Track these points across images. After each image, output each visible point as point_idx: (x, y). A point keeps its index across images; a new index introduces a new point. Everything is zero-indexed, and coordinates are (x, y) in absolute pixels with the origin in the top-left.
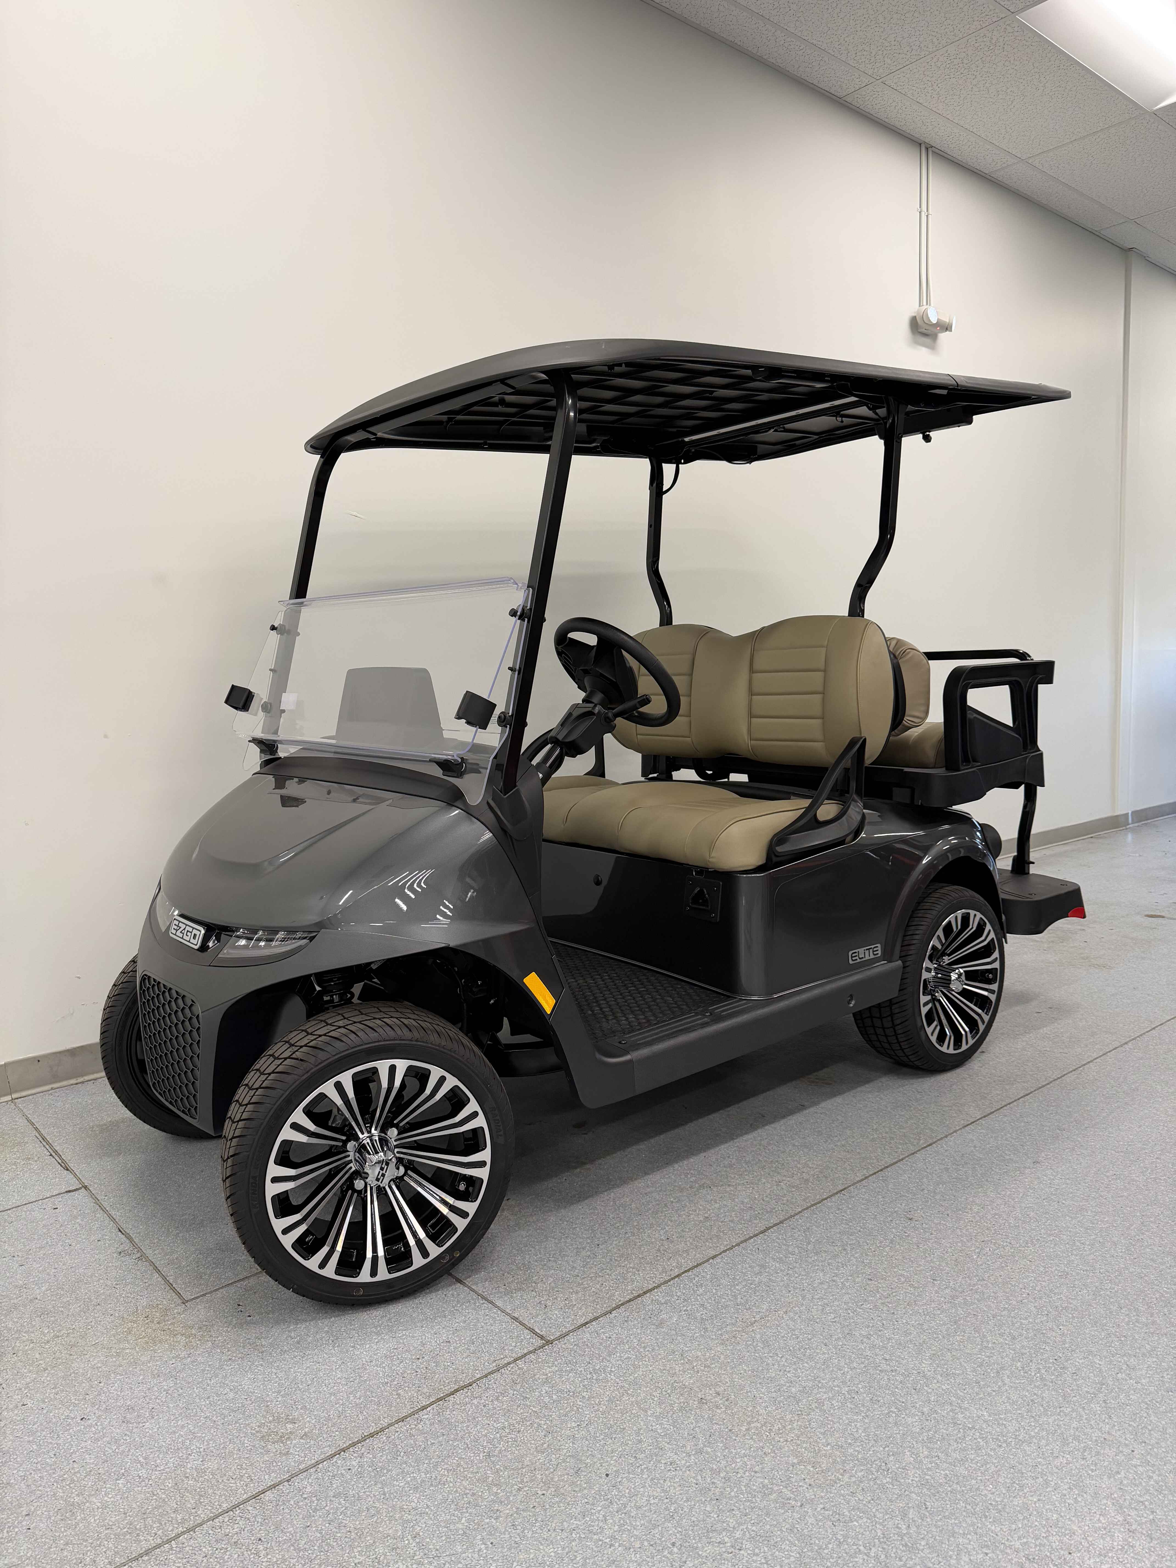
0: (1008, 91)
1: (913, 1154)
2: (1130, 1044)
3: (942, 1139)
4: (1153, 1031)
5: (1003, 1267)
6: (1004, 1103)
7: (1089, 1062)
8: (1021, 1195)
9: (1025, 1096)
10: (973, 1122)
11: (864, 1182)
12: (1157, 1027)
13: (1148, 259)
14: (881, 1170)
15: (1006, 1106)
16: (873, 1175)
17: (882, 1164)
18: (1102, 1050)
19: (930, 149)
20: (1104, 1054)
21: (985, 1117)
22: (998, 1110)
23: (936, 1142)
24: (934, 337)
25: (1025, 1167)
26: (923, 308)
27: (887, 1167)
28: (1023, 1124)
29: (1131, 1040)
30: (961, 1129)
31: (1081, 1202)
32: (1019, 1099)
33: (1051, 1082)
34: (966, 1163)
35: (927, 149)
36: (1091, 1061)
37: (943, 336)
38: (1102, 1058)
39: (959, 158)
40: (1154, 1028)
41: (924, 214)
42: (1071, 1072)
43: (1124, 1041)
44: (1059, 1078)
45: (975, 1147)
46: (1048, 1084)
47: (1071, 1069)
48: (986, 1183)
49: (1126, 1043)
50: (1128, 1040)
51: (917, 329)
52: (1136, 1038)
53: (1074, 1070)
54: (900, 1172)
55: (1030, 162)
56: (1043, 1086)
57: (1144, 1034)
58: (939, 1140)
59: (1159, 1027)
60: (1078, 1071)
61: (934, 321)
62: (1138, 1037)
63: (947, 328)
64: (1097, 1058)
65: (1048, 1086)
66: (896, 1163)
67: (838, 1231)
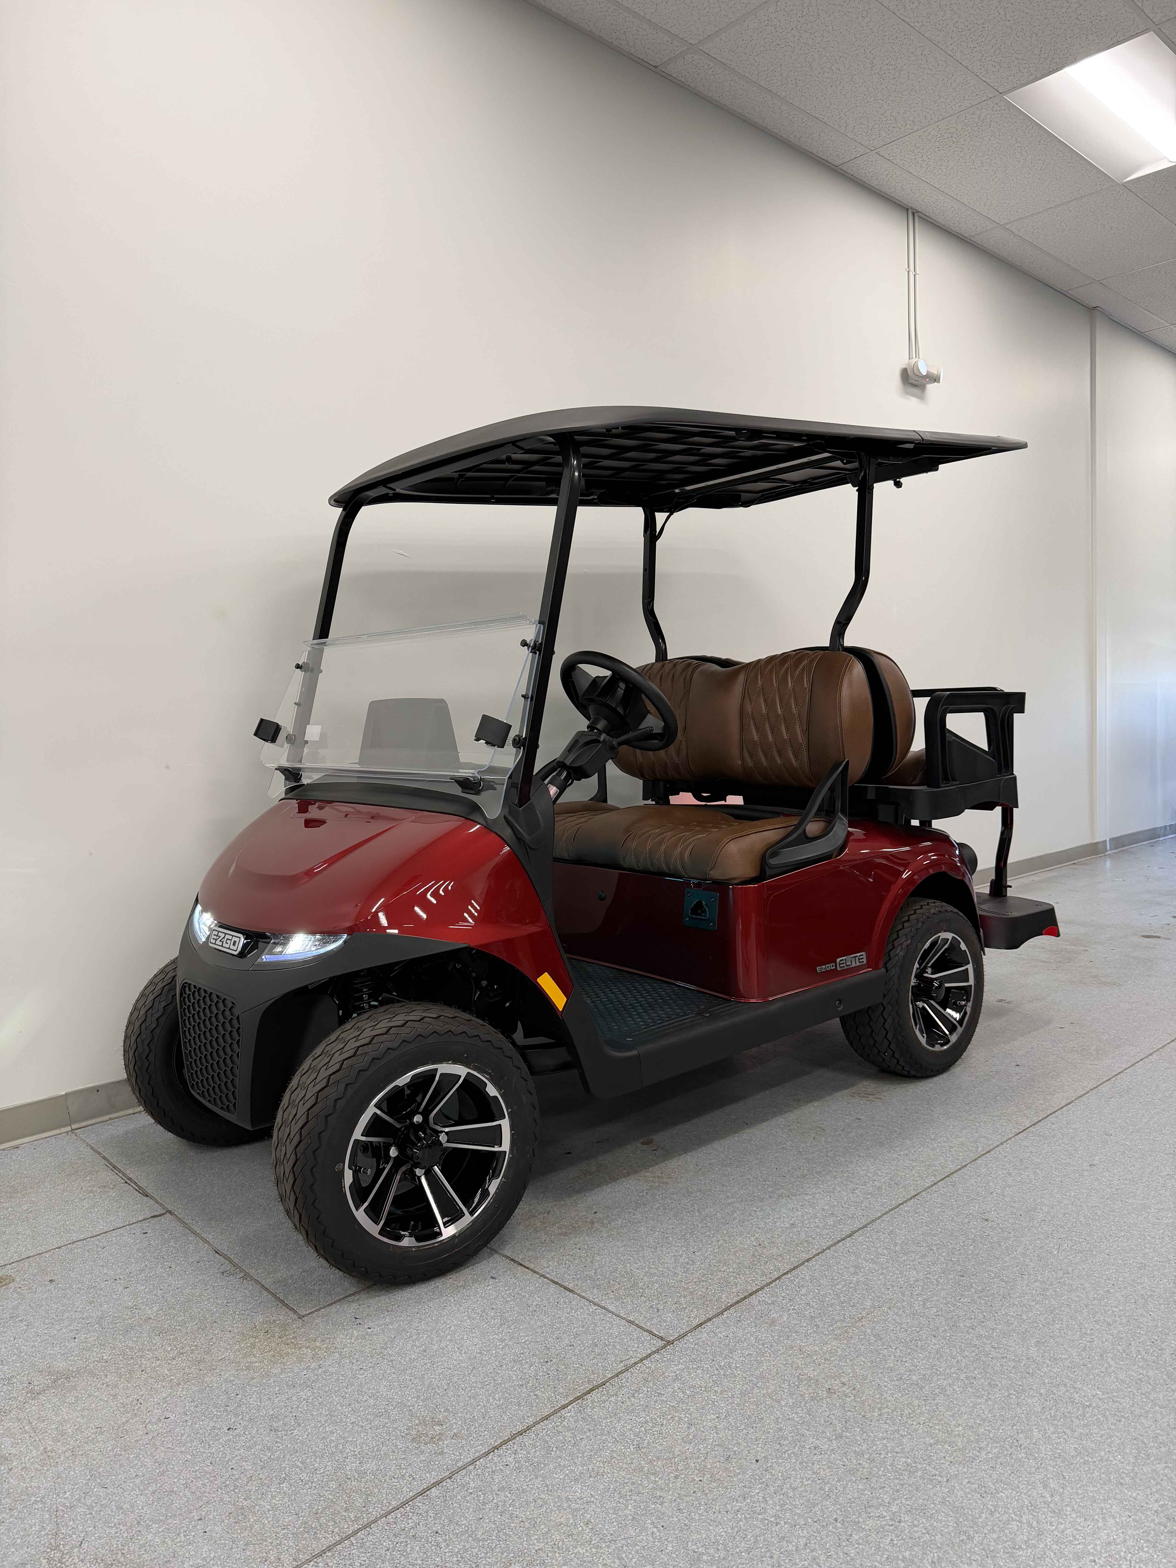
1: (975, 1160)
2: (1154, 1055)
3: (998, 1146)
6: (1049, 1112)
7: (1120, 1073)
8: (1085, 1195)
9: (1067, 1105)
10: (1024, 1130)
11: (934, 1187)
13: (1111, 317)
14: (948, 1176)
15: (1051, 1114)
16: (941, 1180)
17: (948, 1171)
19: (916, 215)
20: (1132, 1065)
21: (1034, 1125)
22: (1045, 1118)
23: (993, 1149)
24: (924, 388)
25: (1083, 1170)
26: (914, 360)
27: (953, 1173)
30: (1014, 1136)
32: (1062, 1108)
33: (1089, 1092)
34: (1027, 1168)
35: (913, 214)
36: (1122, 1072)
37: (931, 387)
38: (1131, 1068)
39: (943, 223)
41: (912, 273)
44: (1095, 1088)
45: (1031, 1152)
46: (1086, 1094)
47: (1104, 1080)
48: (1049, 1185)
49: (1151, 1055)
51: (908, 381)
53: (1108, 1080)
55: (1007, 227)
56: (1082, 1096)
57: (1165, 1045)
58: (995, 1147)
60: (1112, 1081)
61: (923, 372)
62: (1160, 1048)
63: (935, 379)
64: (1127, 1069)
66: (961, 1169)
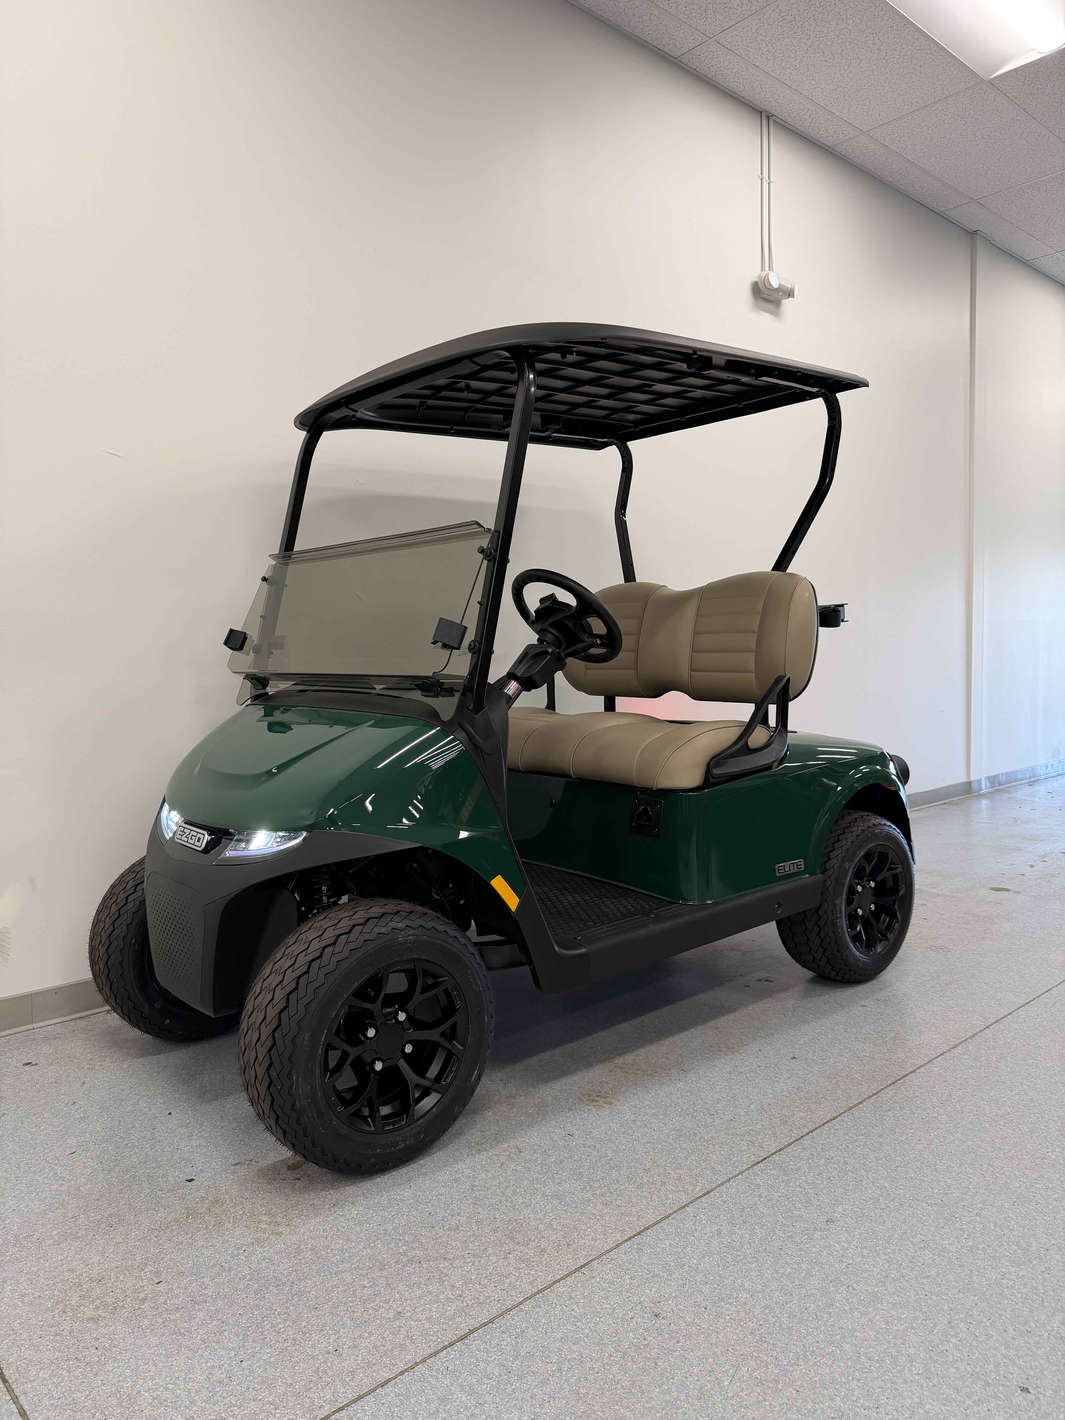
1: (684, 1207)
2: (959, 1048)
3: (723, 1184)
4: (986, 1031)
5: (759, 1402)
6: (806, 1131)
7: (911, 1073)
8: (803, 1275)
9: (831, 1120)
10: (765, 1159)
11: (613, 1252)
12: (991, 1025)
13: (992, 242)
14: (639, 1234)
15: (807, 1134)
16: (627, 1241)
17: (644, 1223)
18: (927, 1055)
19: (771, 118)
20: (930, 1062)
21: (780, 1150)
22: (797, 1140)
23: (715, 1188)
24: (777, 303)
25: (815, 1229)
26: (765, 273)
27: (648, 1228)
28: (823, 1161)
29: (961, 1043)
30: (749, 1168)
31: (876, 1285)
32: (824, 1124)
33: (864, 1100)
34: (745, 1222)
35: (768, 118)
36: (914, 1071)
37: (786, 302)
38: (926, 1067)
39: (801, 128)
40: (988, 1027)
41: (765, 180)
42: (890, 1085)
43: (952, 1044)
44: (874, 1094)
45: (760, 1196)
46: (861, 1103)
47: (890, 1082)
48: (763, 1254)
49: (955, 1047)
50: (958, 1042)
51: (760, 294)
52: (967, 1039)
53: (893, 1083)
54: (662, 1236)
55: (871, 134)
56: (856, 1106)
57: (977, 1034)
58: (719, 1186)
59: (994, 1026)
60: (897, 1085)
61: (775, 285)
62: (970, 1038)
63: (790, 294)
64: (921, 1066)
65: (861, 1106)
66: (659, 1222)
67: (559, 1336)
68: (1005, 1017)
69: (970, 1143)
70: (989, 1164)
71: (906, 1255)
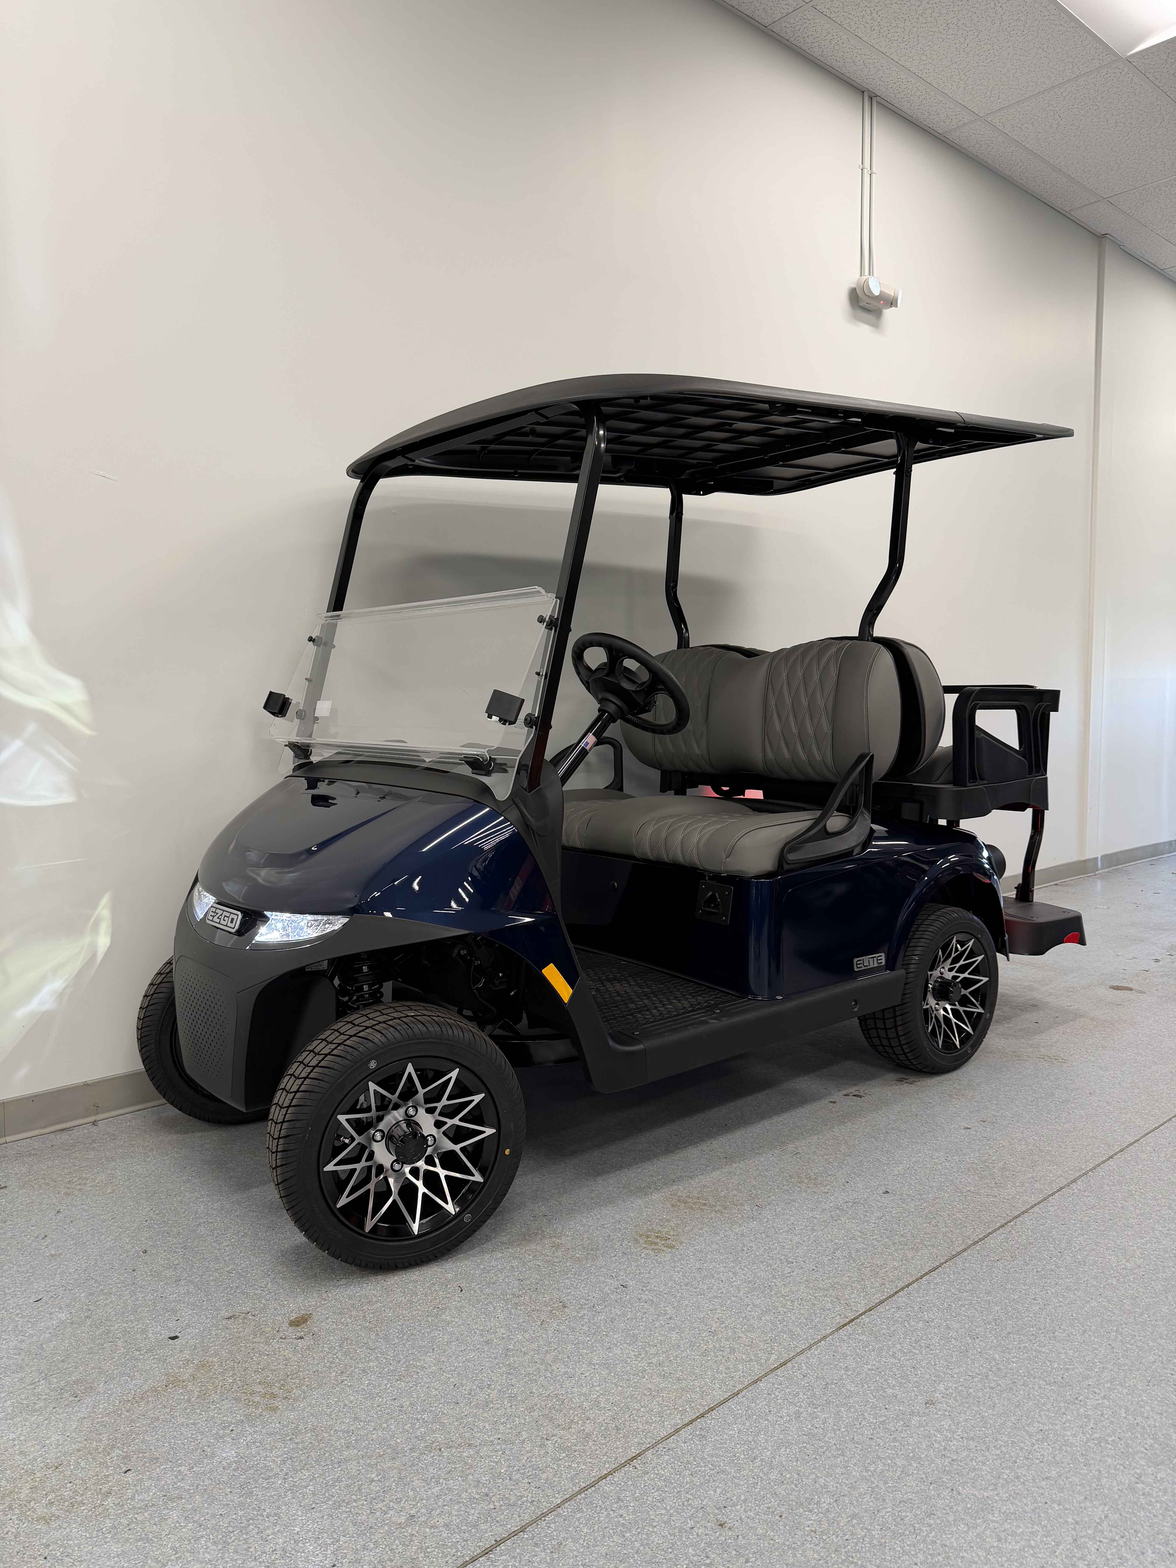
0: (960, 23)
1: (756, 1382)
3: (802, 1352)
4: (1110, 1162)
6: (901, 1284)
7: (1023, 1213)
8: (898, 1473)
9: (930, 1271)
10: (852, 1320)
11: (671, 1440)
12: (1116, 1154)
13: (1124, 248)
14: (702, 1416)
15: (902, 1289)
16: (687, 1425)
17: (708, 1402)
18: (1042, 1191)
19: (874, 99)
20: (1045, 1199)
21: (870, 1310)
22: (890, 1297)
23: (793, 1358)
24: (878, 313)
25: (912, 1413)
26: (864, 278)
27: (712, 1409)
28: (921, 1324)
29: (1080, 1176)
30: (833, 1332)
31: (986, 1489)
32: (921, 1277)
33: (969, 1247)
34: (828, 1403)
35: (871, 98)
36: (1026, 1211)
37: (888, 312)
38: (1041, 1206)
39: (909, 112)
40: (1111, 1157)
41: (865, 170)
42: (998, 1229)
43: (1072, 1177)
44: (981, 1240)
45: (847, 1369)
46: (965, 1250)
47: (999, 1224)
49: (1074, 1181)
50: (1077, 1175)
51: (858, 303)
52: (1087, 1172)
53: (1002, 1226)
54: (730, 1419)
55: (989, 120)
56: (959, 1253)
57: (1099, 1165)
58: (798, 1354)
59: (1119, 1155)
60: (1008, 1228)
61: (876, 292)
62: (1091, 1170)
63: (892, 303)
64: (1035, 1205)
65: (965, 1254)
66: (727, 1400)
68: (1131, 1144)
69: (1094, 1304)
70: (1117, 1331)
71: (1022, 1449)
